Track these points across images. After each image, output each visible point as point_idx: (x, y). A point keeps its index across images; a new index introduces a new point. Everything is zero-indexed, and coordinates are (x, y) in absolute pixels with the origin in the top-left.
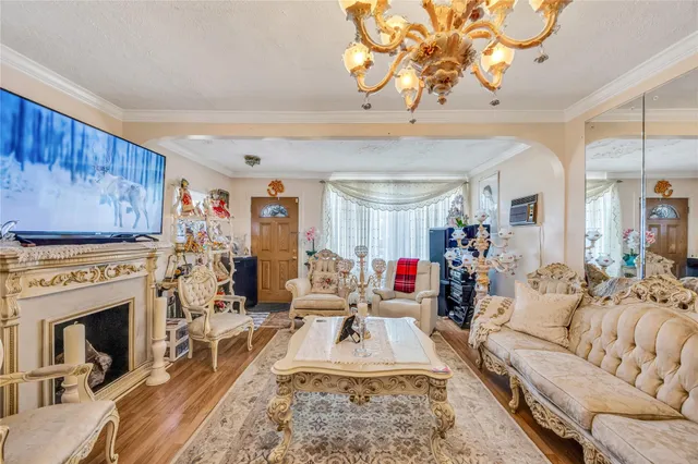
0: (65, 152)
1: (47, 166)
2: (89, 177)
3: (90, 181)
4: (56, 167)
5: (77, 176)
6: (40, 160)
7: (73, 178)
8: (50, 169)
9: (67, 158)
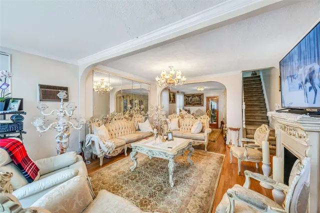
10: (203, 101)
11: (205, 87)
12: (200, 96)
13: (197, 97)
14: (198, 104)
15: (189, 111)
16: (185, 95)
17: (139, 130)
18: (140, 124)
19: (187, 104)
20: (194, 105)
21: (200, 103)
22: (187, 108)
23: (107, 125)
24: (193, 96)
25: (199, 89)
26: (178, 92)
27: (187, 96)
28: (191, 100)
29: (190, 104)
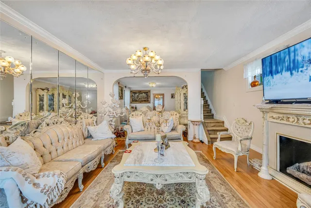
0: (286, 64)
1: (280, 74)
2: (300, 69)
3: (301, 71)
4: (284, 73)
5: (294, 72)
6: (278, 72)
7: (291, 74)
8: (281, 74)
9: (288, 67)
10: (150, 98)
11: (158, 84)
12: (147, 93)
13: (144, 94)
14: (145, 101)
15: (136, 108)
16: (131, 91)
17: (90, 137)
18: (91, 128)
19: (133, 101)
20: (141, 102)
21: (147, 100)
22: (134, 105)
23: (29, 137)
24: (140, 92)
25: (151, 85)
26: (126, 87)
27: (133, 93)
28: (138, 96)
29: (136, 101)
